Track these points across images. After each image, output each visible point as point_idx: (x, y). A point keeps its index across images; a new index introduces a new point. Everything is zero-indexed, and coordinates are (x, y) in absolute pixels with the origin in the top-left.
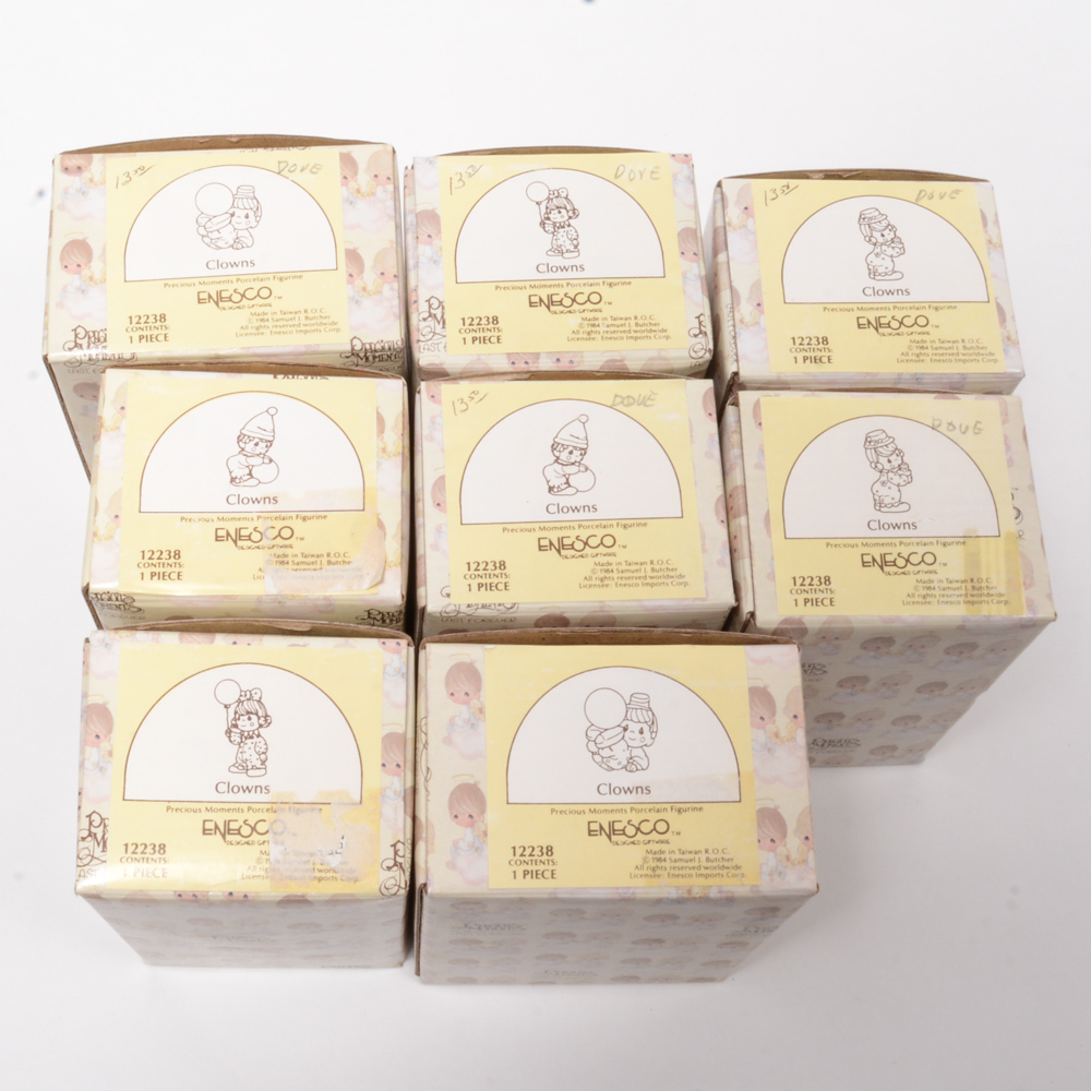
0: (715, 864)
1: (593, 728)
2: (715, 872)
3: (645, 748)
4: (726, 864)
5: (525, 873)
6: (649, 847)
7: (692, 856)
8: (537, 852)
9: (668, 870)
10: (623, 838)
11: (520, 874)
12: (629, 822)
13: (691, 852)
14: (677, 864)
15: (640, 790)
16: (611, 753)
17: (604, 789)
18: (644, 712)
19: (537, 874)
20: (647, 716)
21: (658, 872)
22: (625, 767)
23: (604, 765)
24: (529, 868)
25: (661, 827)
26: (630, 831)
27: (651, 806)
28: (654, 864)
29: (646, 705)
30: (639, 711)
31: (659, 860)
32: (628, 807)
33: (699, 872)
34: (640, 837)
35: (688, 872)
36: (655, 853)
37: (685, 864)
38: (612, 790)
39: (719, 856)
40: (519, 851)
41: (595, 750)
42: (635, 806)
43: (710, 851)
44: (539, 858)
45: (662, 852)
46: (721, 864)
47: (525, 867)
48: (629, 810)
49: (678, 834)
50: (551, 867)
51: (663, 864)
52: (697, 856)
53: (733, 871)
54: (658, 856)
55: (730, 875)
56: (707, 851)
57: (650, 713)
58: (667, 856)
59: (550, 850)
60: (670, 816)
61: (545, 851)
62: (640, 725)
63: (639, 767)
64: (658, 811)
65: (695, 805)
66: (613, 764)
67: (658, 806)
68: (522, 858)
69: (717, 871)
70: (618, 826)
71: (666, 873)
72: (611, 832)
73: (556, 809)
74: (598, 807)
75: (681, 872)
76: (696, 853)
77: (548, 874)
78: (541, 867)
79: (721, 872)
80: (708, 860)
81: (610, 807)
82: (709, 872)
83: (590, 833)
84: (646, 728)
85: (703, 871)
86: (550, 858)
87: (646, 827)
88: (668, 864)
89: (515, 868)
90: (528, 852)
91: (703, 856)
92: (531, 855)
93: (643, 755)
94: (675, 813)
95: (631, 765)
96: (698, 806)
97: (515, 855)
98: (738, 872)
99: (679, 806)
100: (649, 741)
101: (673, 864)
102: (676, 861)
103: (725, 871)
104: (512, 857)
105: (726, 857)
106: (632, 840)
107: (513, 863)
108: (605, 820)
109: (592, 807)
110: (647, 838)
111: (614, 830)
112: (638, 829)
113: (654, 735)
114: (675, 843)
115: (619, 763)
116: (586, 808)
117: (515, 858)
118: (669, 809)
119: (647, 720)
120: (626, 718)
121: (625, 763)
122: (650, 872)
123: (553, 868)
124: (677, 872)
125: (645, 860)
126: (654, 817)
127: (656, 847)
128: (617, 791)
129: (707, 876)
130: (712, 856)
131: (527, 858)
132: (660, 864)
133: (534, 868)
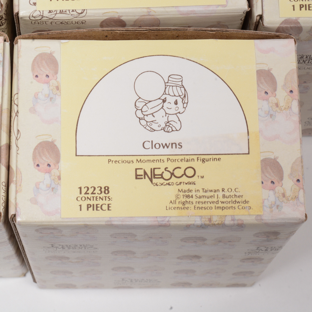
0: (229, 200)
1: (140, 100)
2: (229, 205)
3: (178, 114)
4: (238, 200)
5: (89, 206)
6: (180, 187)
7: (212, 194)
8: (97, 191)
9: (194, 204)
10: (161, 181)
11: (84, 207)
12: (166, 169)
13: (211, 191)
14: (201, 200)
15: (174, 145)
16: (153, 119)
17: (148, 145)
18: (178, 88)
19: (97, 207)
20: (181, 91)
21: (187, 206)
22: (163, 129)
23: (147, 128)
24: (91, 203)
25: (190, 172)
26: (167, 175)
27: (182, 157)
28: (184, 200)
29: (180, 83)
30: (174, 88)
31: (188, 196)
32: (165, 158)
33: (217, 205)
34: (174, 179)
35: (209, 205)
36: (185, 192)
37: (207, 200)
38: (153, 146)
39: (232, 194)
40: (84, 191)
41: (141, 116)
42: (171, 157)
43: (226, 190)
44: (99, 196)
45: (190, 191)
46: (234, 200)
47: (88, 202)
48: (166, 160)
49: (202, 177)
50: (107, 202)
51: (191, 199)
52: (216, 194)
53: (243, 205)
54: (187, 194)
55: (240, 207)
56: (223, 190)
57: (183, 89)
58: (194, 193)
59: (107, 189)
60: (197, 165)
61: (103, 190)
62: (175, 98)
63: (174, 129)
64: (188, 161)
65: (215, 157)
66: (154, 126)
67: (187, 157)
68: (86, 196)
69: (231, 205)
70: (157, 172)
71: (192, 206)
72: (153, 176)
73: (112, 159)
74: (143, 158)
75: (204, 205)
76: (215, 191)
77: (105, 207)
78: (100, 202)
79: (233, 205)
80: (224, 196)
81: (152, 158)
82: (225, 205)
83: (137, 177)
84: (179, 101)
85: (220, 205)
86: (107, 195)
87: (178, 173)
88: (194, 200)
89: (81, 202)
90: (91, 191)
91: (221, 194)
92: (92, 193)
93: (177, 120)
94: (200, 162)
95: (168, 127)
96: (217, 157)
97: (81, 193)
98: (246, 205)
99: (203, 157)
100: (181, 110)
101: (198, 200)
102: (200, 197)
103: (237, 205)
104: (78, 195)
105: (238, 194)
106: (168, 182)
107: (79, 199)
108: (148, 167)
109: (139, 158)
110: (179, 180)
111: (155, 175)
112: (172, 174)
113: (185, 105)
114: (200, 184)
115: (159, 126)
116: (134, 159)
117: (81, 196)
118: (196, 160)
119: (181, 94)
120: (165, 93)
121: (163, 125)
122: (181, 206)
123: (109, 202)
124: (200, 205)
125: (177, 197)
126: (184, 165)
127: (186, 187)
128: (157, 146)
129: (223, 208)
130: (227, 194)
131: (89, 196)
132: (188, 200)
133: (95, 202)
